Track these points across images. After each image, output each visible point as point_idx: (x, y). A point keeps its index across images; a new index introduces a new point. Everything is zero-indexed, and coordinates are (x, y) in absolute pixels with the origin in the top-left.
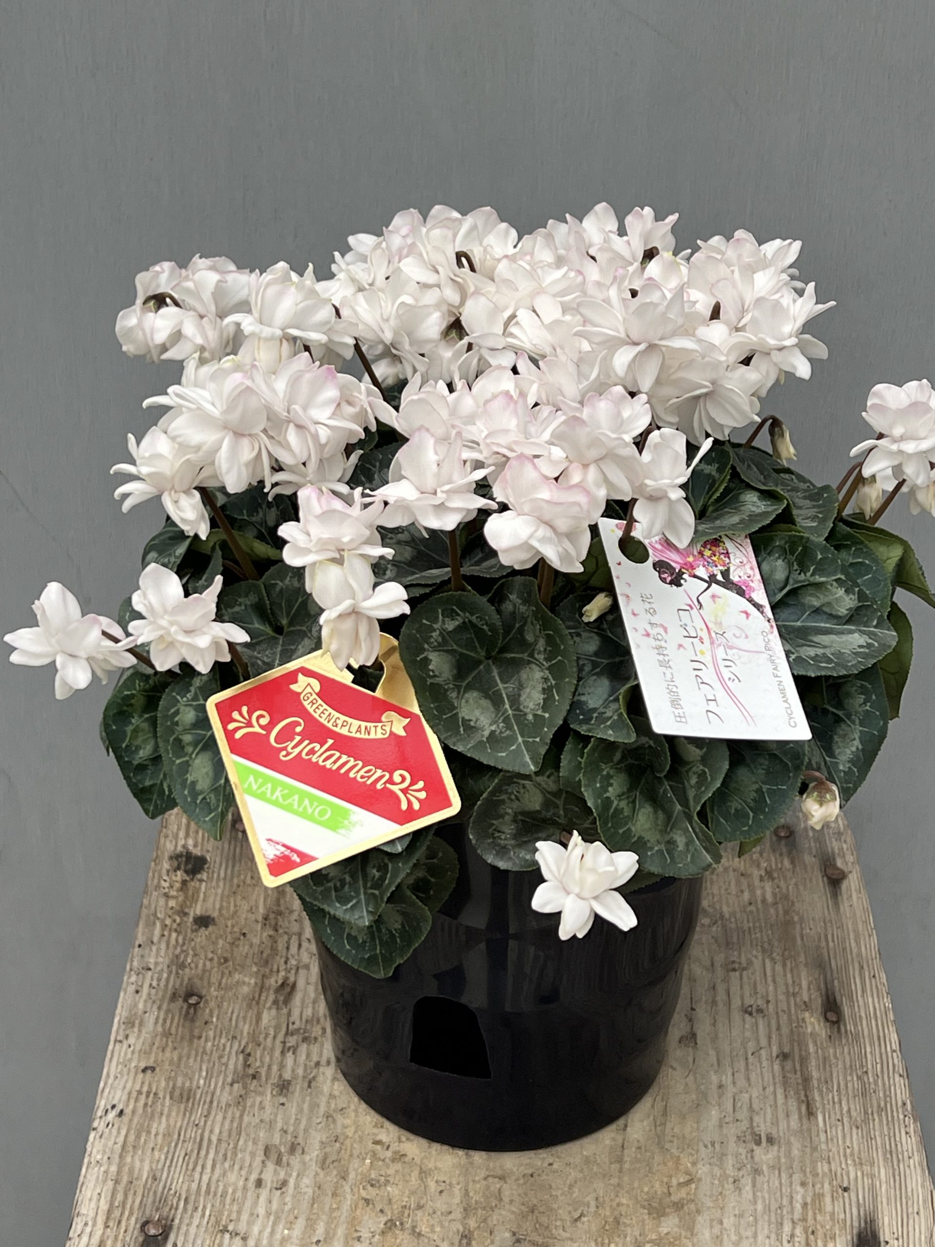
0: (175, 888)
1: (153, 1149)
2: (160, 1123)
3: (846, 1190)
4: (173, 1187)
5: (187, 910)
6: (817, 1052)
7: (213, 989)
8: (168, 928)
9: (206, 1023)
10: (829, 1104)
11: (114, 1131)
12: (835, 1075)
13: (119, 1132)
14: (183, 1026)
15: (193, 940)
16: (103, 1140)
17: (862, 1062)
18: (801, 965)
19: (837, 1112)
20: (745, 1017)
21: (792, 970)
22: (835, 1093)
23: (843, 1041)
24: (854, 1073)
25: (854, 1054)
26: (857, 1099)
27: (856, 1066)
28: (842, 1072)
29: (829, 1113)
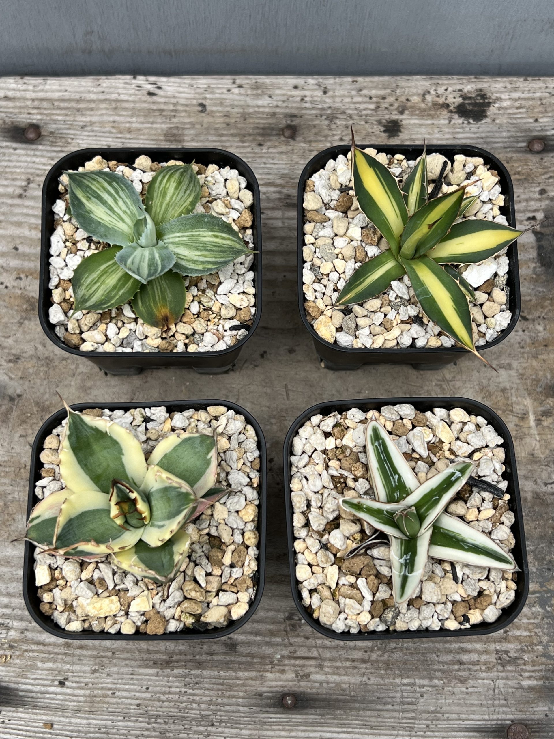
0: (437, 99)
1: (114, 122)
2: (142, 123)
3: (62, 684)
4: (74, 141)
5: (407, 112)
6: (237, 678)
7: (302, 145)
8: (382, 101)
9: (260, 145)
10: (168, 682)
11: (132, 92)
12: (207, 692)
13: (131, 95)
14: (258, 128)
15: (366, 122)
16: (122, 85)
17: (226, 723)
18: (365, 679)
19: (158, 689)
20: (284, 612)
21: (355, 667)
22: (183, 690)
23: (254, 708)
24: (211, 713)
25: (237, 717)
26: (176, 710)
27: (221, 716)
28: (211, 700)
29: (157, 681)
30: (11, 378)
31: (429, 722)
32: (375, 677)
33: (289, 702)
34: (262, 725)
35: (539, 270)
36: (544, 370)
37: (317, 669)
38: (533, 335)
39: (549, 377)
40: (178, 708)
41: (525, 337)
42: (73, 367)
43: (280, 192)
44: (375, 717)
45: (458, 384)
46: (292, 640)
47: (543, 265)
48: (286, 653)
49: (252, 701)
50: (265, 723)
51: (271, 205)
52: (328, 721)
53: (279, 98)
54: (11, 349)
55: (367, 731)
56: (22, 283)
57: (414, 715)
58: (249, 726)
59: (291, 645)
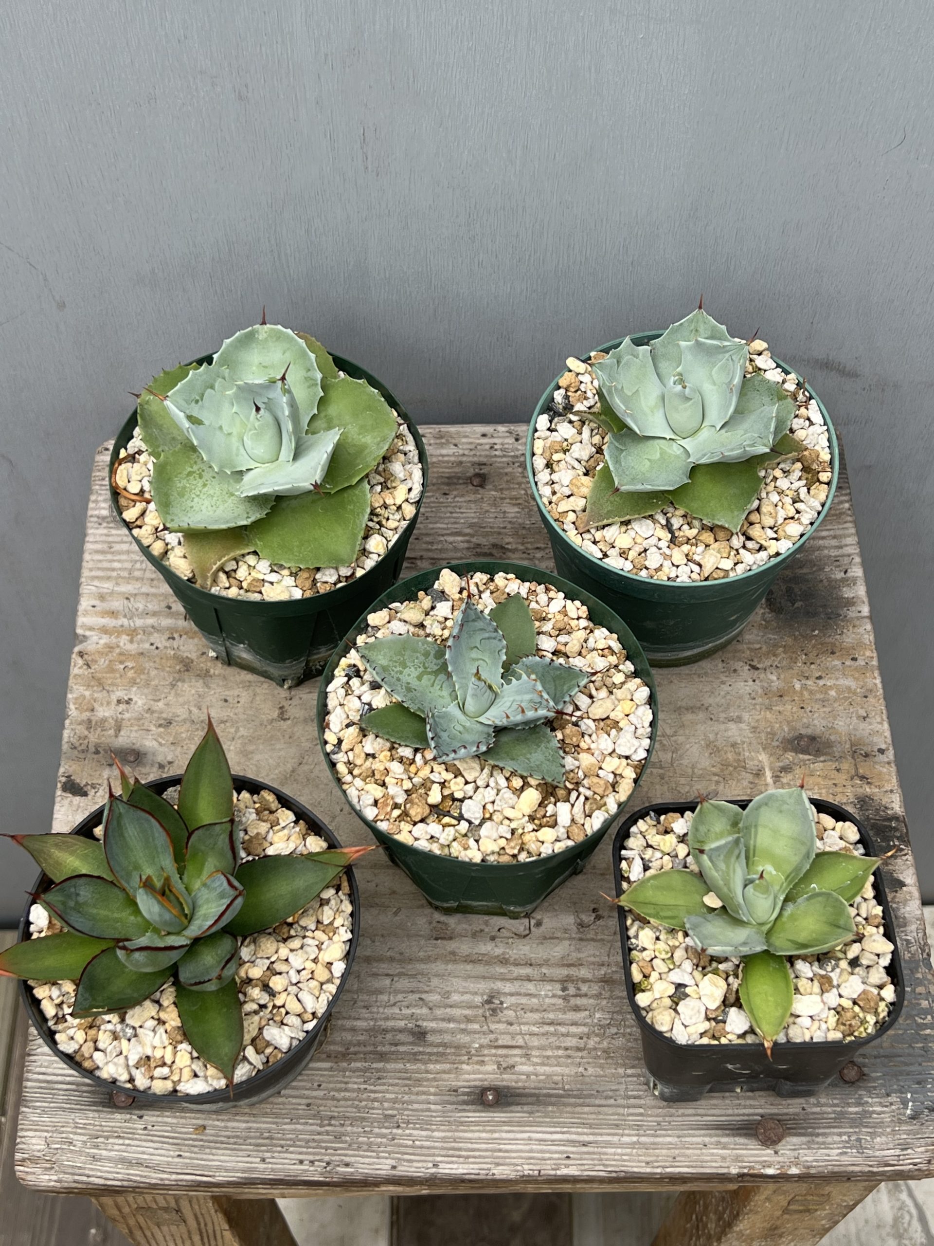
6: (427, 1072)
7: (493, 493)
9: (445, 494)
10: (344, 1076)
12: (391, 1088)
14: (442, 477)
17: (415, 1124)
18: (581, 1069)
19: (332, 1086)
20: (482, 995)
21: (569, 1057)
22: (363, 1087)
23: (449, 1106)
24: (395, 1112)
25: (428, 1116)
26: (354, 1110)
27: (408, 1116)
28: (397, 1098)
29: (331, 1076)
30: (160, 744)
31: (661, 1119)
32: (593, 1067)
33: (490, 1097)
34: (458, 1126)
35: (769, 616)
36: (781, 722)
37: (523, 1059)
38: (765, 685)
39: (786, 729)
40: (356, 1108)
41: (757, 688)
42: (233, 730)
43: (468, 542)
44: (595, 1113)
45: (681, 739)
46: (493, 1027)
47: (772, 611)
48: (485, 1041)
49: (446, 1098)
50: (462, 1123)
51: (459, 555)
52: (537, 1119)
53: (465, 447)
54: (162, 713)
55: (585, 1130)
56: (175, 644)
57: (642, 1111)
58: (442, 1127)
59: (492, 1032)
